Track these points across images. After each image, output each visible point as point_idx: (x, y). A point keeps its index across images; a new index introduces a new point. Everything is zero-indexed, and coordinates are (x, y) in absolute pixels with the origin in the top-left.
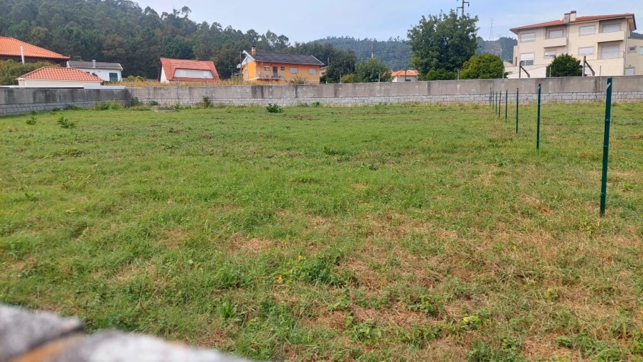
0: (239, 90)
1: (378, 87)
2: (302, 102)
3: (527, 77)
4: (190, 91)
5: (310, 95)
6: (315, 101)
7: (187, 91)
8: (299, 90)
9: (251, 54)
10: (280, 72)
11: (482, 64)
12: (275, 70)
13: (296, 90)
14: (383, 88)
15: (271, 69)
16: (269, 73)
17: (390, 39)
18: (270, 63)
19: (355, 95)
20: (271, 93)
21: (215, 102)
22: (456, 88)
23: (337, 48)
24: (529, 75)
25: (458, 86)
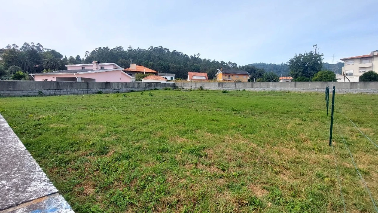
0: (213, 84)
1: (271, 84)
2: (238, 89)
3: (348, 81)
4: (196, 84)
5: (241, 86)
6: (243, 89)
7: (195, 84)
8: (237, 84)
9: (220, 70)
10: (231, 77)
11: (324, 75)
12: (229, 76)
13: (236, 84)
14: (273, 84)
15: (228, 76)
16: (227, 77)
17: (282, 64)
18: (228, 74)
19: (260, 87)
20: (226, 85)
21: (204, 88)
22: (309, 85)
23: (257, 68)
24: (349, 80)
25: (310, 84)
